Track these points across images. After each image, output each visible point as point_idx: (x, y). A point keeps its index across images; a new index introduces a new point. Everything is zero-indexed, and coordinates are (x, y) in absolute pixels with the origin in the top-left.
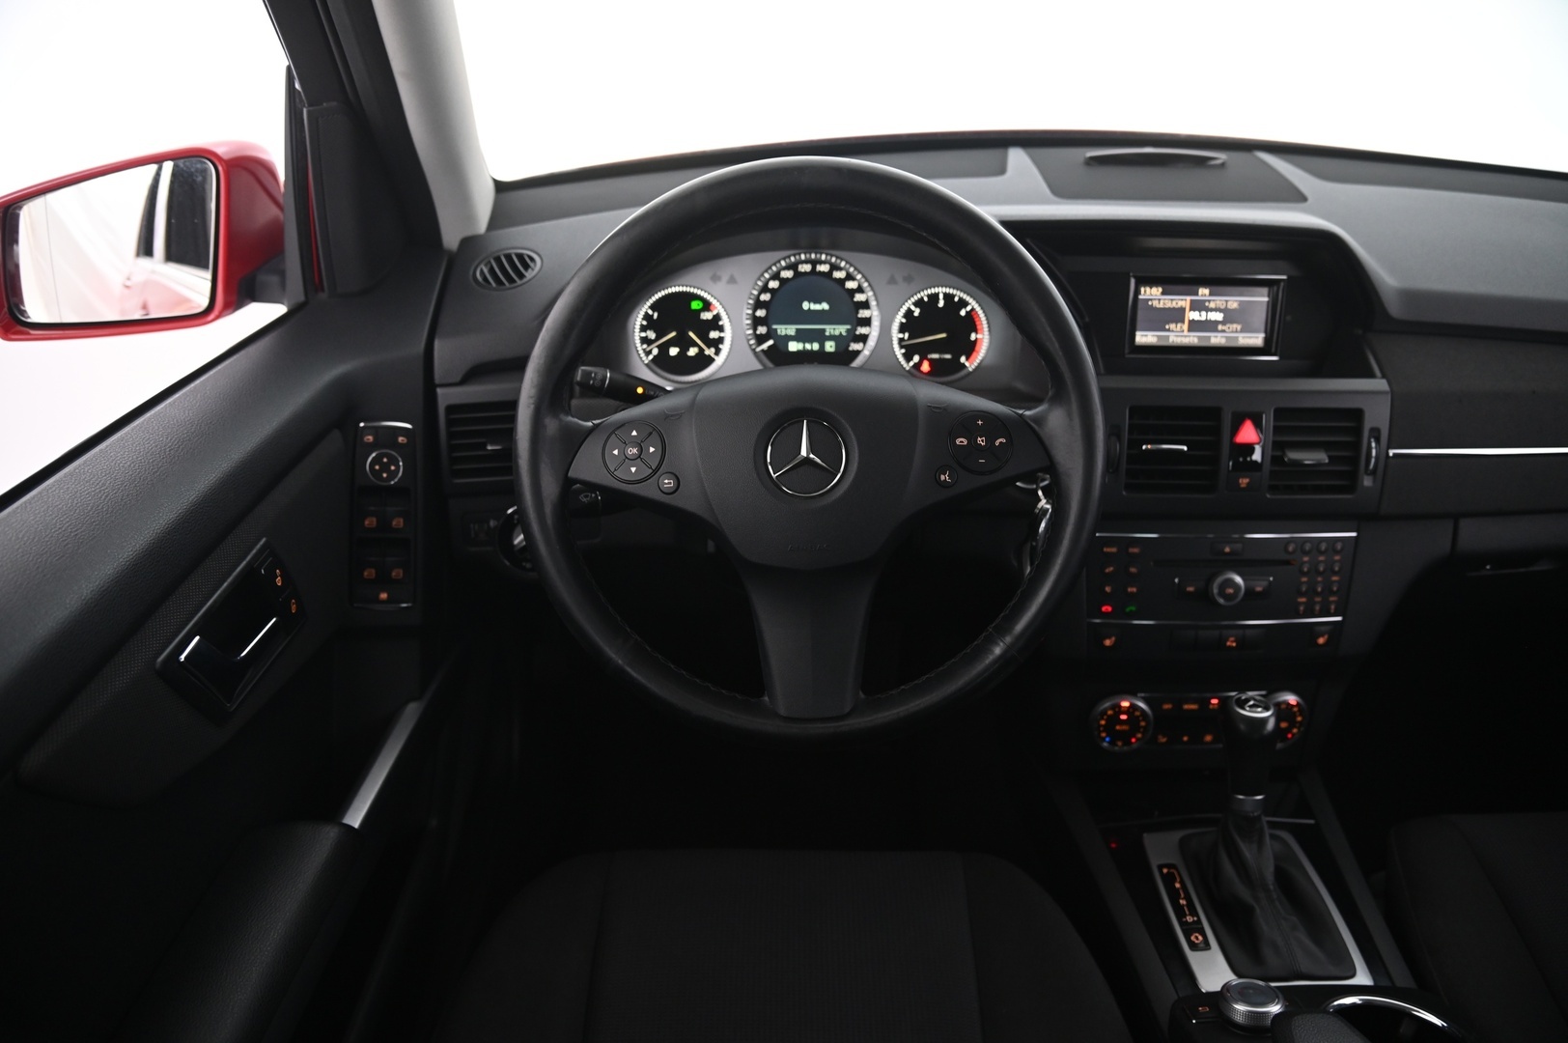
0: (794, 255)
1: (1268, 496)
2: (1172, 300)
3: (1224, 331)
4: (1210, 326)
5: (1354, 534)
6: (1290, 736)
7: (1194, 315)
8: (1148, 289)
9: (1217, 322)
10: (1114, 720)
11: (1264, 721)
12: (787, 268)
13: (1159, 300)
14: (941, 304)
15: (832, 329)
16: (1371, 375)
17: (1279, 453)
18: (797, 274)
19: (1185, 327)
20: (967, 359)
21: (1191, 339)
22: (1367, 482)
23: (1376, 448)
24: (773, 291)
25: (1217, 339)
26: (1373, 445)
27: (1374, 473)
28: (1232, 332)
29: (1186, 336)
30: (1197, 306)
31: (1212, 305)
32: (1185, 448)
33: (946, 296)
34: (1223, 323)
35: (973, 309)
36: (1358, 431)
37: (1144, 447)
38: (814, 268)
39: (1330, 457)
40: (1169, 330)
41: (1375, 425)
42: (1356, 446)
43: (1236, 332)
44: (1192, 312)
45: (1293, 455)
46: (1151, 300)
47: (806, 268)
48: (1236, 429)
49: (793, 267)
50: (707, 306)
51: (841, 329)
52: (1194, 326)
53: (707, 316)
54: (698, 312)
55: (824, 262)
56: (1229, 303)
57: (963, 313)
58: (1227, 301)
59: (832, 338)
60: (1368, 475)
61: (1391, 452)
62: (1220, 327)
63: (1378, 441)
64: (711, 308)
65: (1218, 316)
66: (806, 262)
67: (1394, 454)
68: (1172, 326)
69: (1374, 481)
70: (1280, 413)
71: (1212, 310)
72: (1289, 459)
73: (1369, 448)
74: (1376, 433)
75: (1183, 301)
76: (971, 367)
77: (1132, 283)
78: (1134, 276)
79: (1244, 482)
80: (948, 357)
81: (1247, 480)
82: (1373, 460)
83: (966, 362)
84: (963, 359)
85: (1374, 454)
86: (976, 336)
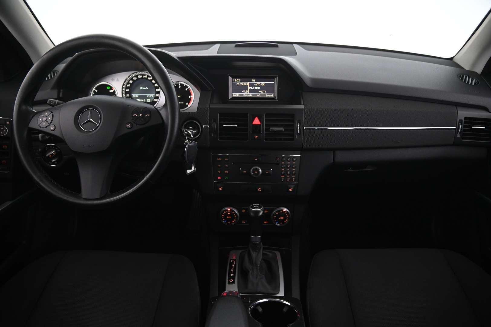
0: (136, 72)
1: (265, 141)
2: (243, 83)
3: (260, 93)
4: (256, 91)
5: (300, 156)
6: (285, 222)
7: (251, 88)
8: (235, 80)
9: (258, 90)
10: (226, 215)
11: (259, 212)
12: (135, 77)
13: (239, 83)
14: (180, 87)
15: (148, 95)
17: (268, 128)
18: (138, 79)
19: (248, 92)
20: (188, 104)
21: (250, 95)
22: (297, 137)
23: (299, 126)
24: (131, 84)
25: (259, 95)
27: (299, 134)
28: (263, 93)
29: (249, 94)
30: (251, 85)
31: (256, 85)
32: (237, 126)
33: (181, 84)
34: (260, 90)
35: (189, 89)
36: (293, 121)
37: (224, 125)
38: (143, 76)
39: (284, 129)
40: (243, 92)
41: (299, 119)
42: (293, 125)
43: (265, 93)
44: (250, 87)
45: (272, 128)
46: (237, 83)
47: (140, 77)
48: (253, 120)
49: (136, 76)
50: (111, 88)
51: (152, 95)
52: (251, 91)
53: (111, 91)
54: (109, 90)
55: (146, 75)
56: (262, 84)
57: (186, 89)
58: (261, 83)
59: (149, 98)
62: (259, 92)
63: (300, 124)
64: (113, 89)
65: (259, 88)
66: (140, 75)
67: (306, 128)
68: (244, 91)
69: (299, 137)
70: (268, 115)
71: (256, 86)
72: (271, 130)
73: (297, 126)
74: (299, 122)
75: (247, 84)
76: (189, 106)
77: (230, 78)
78: (230, 76)
79: (256, 137)
80: (183, 103)
81: (257, 136)
82: (299, 130)
83: (188, 105)
84: (187, 104)
85: (299, 128)
86: (191, 96)
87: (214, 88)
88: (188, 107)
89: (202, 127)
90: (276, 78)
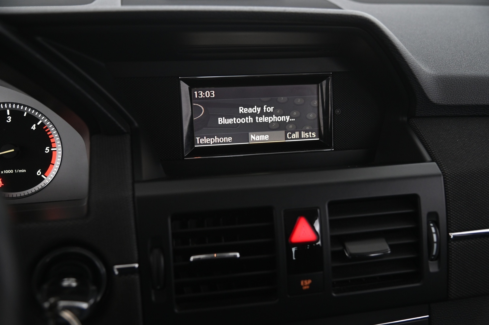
1: (334, 295)
3: (279, 128)
4: (267, 124)
5: (428, 316)
8: (201, 93)
14: (9, 119)
16: (420, 159)
17: (340, 248)
20: (43, 173)
22: (433, 268)
23: (436, 233)
25: (274, 136)
26: (433, 230)
27: (438, 257)
28: (288, 128)
32: (238, 255)
33: (13, 112)
35: (42, 125)
36: (415, 216)
37: (192, 259)
39: (391, 246)
41: (432, 210)
42: (416, 232)
45: (354, 249)
48: (291, 228)
52: (251, 125)
57: (34, 127)
60: (432, 260)
61: (452, 235)
63: (437, 226)
65: (274, 115)
67: (454, 236)
69: (439, 267)
70: (335, 207)
71: (266, 109)
72: (350, 254)
73: (430, 234)
74: (433, 217)
76: (48, 179)
77: (184, 87)
78: (186, 81)
79: (306, 283)
80: (24, 171)
81: (310, 282)
82: (435, 245)
83: (43, 176)
84: (39, 173)
85: (435, 239)
86: (50, 149)
87: (136, 124)
88: (42, 184)
89: (110, 270)
90: (324, 82)
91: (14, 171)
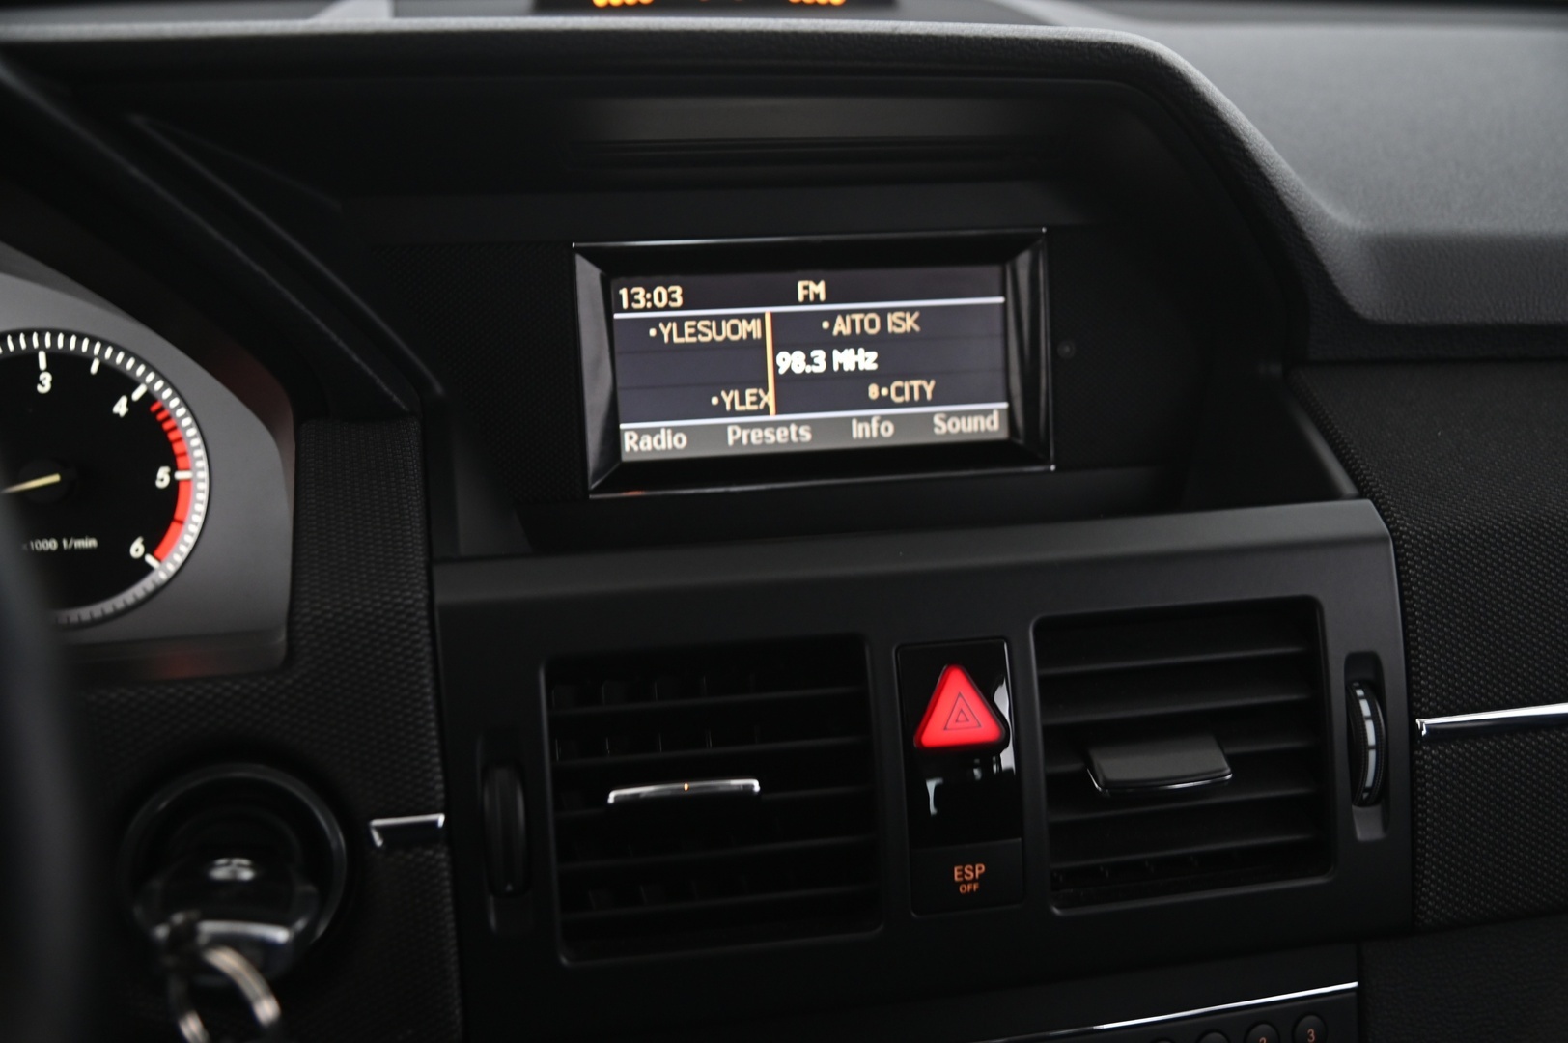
1: (1056, 911)
2: (719, 319)
3: (884, 402)
4: (846, 389)
5: (1354, 985)
7: (793, 361)
8: (640, 292)
9: (861, 377)
13: (680, 321)
14: (46, 383)
16: (1327, 492)
17: (1075, 766)
19: (770, 398)
20: (151, 548)
21: (793, 433)
22: (1367, 827)
23: (1374, 717)
25: (869, 428)
26: (1365, 708)
27: (1380, 795)
28: (911, 403)
29: (776, 425)
30: (797, 333)
31: (841, 327)
32: (755, 785)
33: (56, 359)
34: (881, 377)
35: (149, 397)
36: (1309, 667)
37: (612, 797)
39: (1230, 759)
40: (720, 411)
41: (1362, 646)
42: (1312, 715)
43: (923, 402)
44: (783, 355)
45: (1119, 767)
46: (654, 322)
48: (920, 702)
52: (796, 393)
56: (891, 318)
57: (121, 408)
58: (883, 314)
60: (1363, 804)
61: (1425, 723)
62: (873, 391)
63: (1376, 694)
65: (867, 360)
67: (1431, 729)
68: (730, 397)
69: (1385, 826)
70: (1056, 636)
71: (843, 343)
72: (1107, 784)
73: (1355, 721)
74: (1366, 669)
75: (753, 324)
76: (163, 568)
77: (587, 275)
78: (592, 256)
79: (969, 875)
80: (91, 543)
81: (980, 869)
82: (1372, 755)
83: (150, 559)
84: (137, 548)
85: (1371, 739)
86: (171, 475)
87: (439, 389)
88: (147, 584)
90: (1024, 260)
91: (60, 545)
